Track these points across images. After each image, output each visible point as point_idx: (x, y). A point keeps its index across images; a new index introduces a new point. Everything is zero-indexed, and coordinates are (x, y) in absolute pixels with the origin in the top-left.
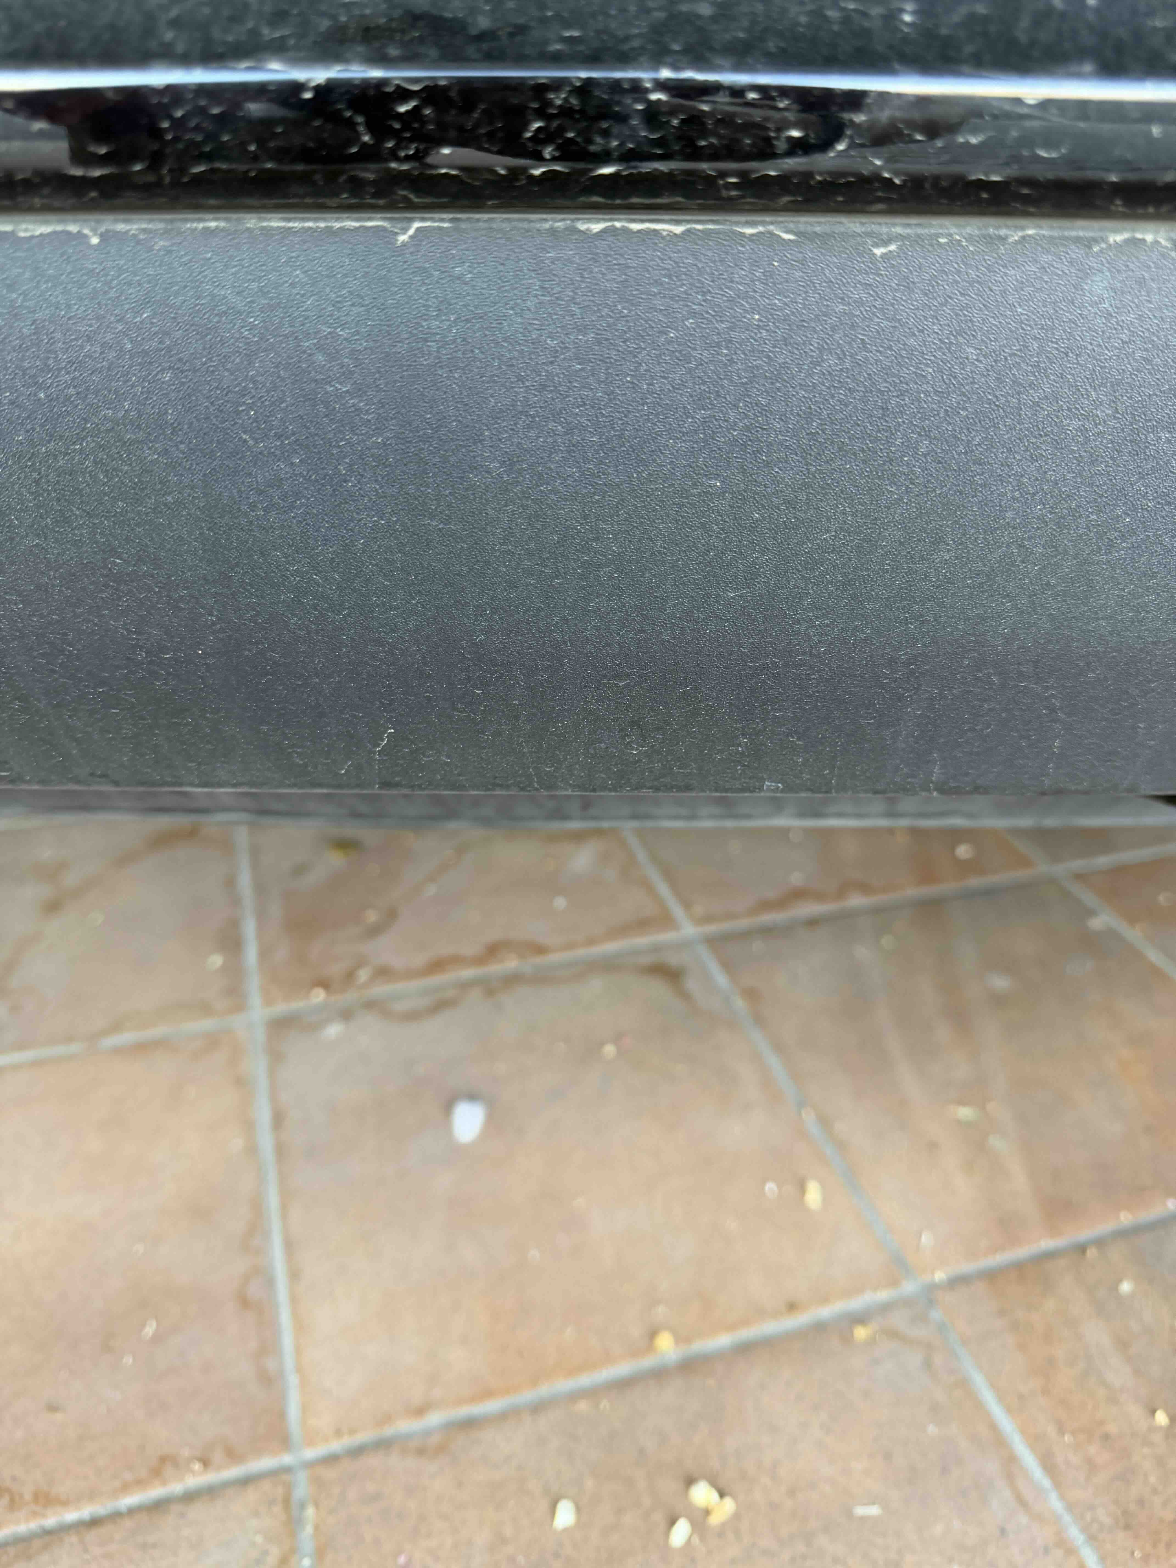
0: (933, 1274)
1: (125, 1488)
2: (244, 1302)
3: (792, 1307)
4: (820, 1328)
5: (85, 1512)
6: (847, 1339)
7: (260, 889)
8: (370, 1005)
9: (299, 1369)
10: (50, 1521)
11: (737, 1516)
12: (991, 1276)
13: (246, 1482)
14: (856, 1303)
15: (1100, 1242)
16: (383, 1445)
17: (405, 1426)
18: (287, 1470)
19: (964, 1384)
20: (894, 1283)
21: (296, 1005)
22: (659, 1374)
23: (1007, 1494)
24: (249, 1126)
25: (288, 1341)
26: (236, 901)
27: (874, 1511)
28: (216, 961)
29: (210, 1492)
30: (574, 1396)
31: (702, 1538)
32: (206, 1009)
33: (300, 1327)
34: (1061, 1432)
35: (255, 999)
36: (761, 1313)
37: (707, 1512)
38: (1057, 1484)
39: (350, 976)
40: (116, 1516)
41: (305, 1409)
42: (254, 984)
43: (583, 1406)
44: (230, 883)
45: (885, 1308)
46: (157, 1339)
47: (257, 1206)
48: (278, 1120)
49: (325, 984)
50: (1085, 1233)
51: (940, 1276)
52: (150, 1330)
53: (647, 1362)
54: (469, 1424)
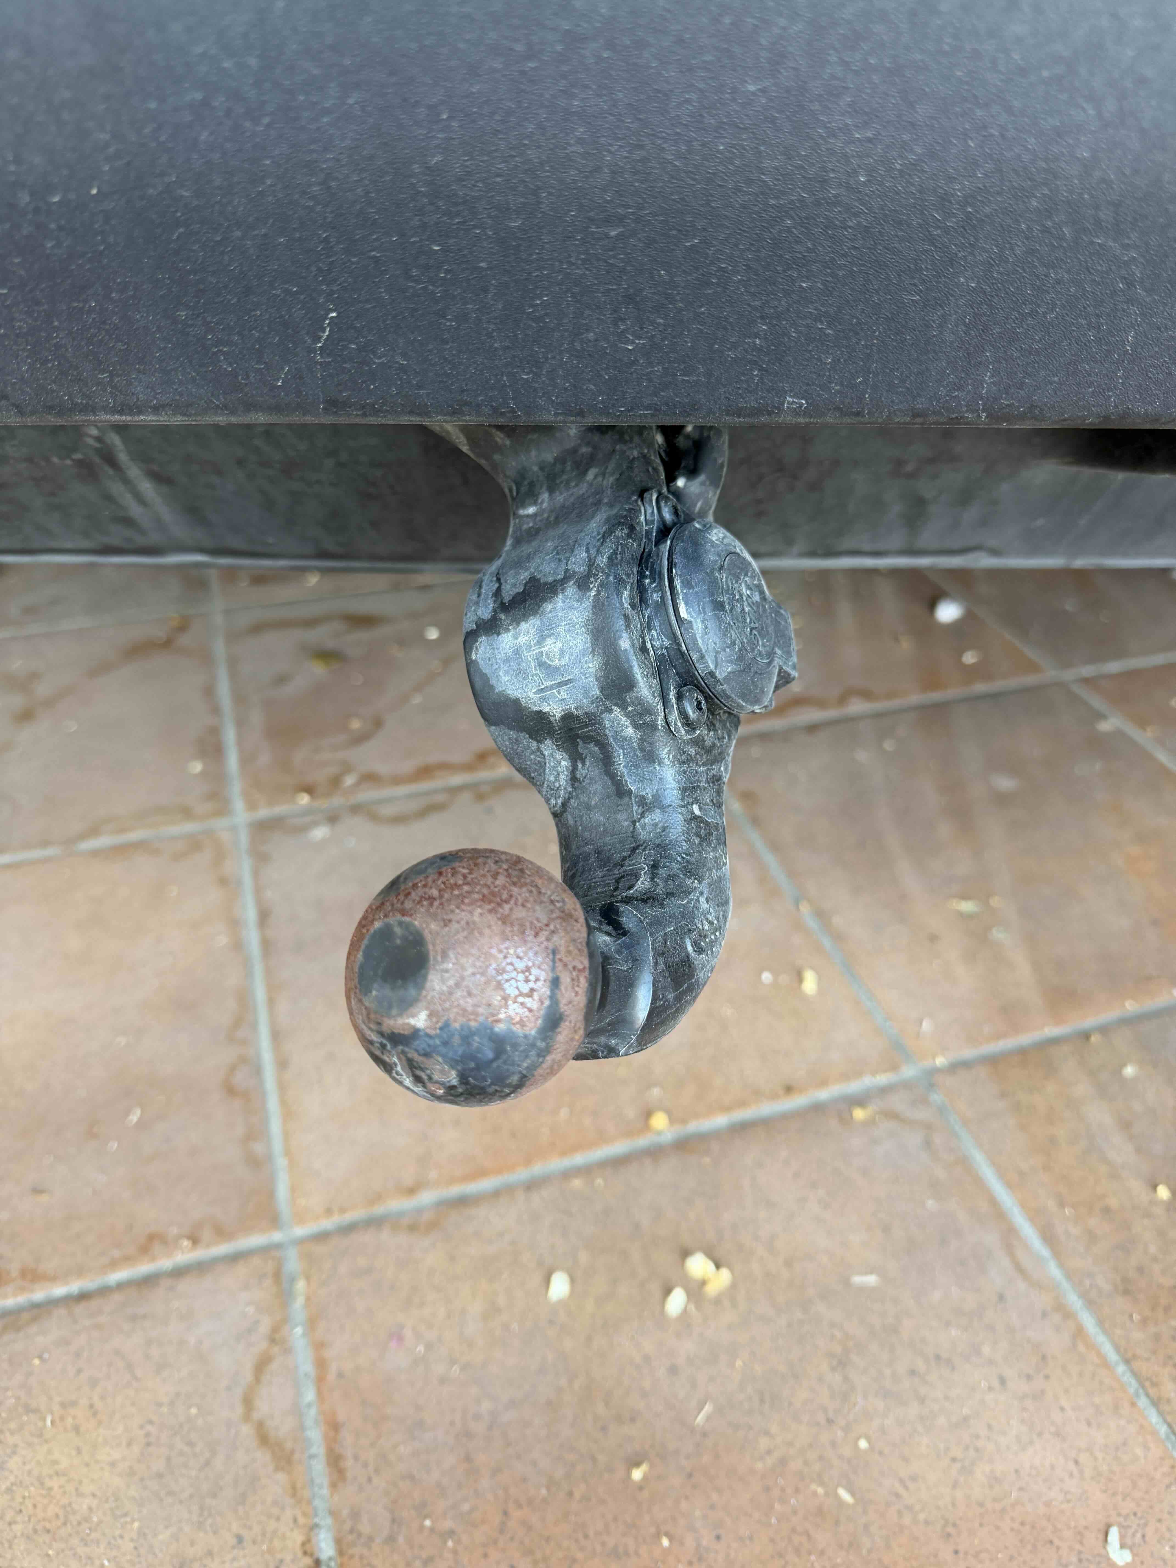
0: (934, 1058)
1: (114, 1265)
2: (230, 1090)
3: (789, 1089)
4: (818, 1108)
5: (74, 1287)
6: (845, 1120)
7: (240, 698)
8: (356, 809)
9: (288, 1153)
10: (39, 1295)
11: (734, 1286)
12: (993, 1061)
13: (235, 1258)
14: (854, 1087)
15: (1104, 1030)
16: (375, 1223)
17: (396, 1204)
18: (278, 1246)
19: (964, 1162)
20: (894, 1067)
21: (281, 809)
22: (655, 1153)
23: (1006, 1263)
24: (235, 924)
25: (276, 1126)
26: (216, 710)
27: (871, 1280)
28: (197, 767)
29: (200, 1268)
30: (567, 1175)
31: (698, 1306)
32: (187, 813)
33: (288, 1114)
34: (1062, 1205)
35: (238, 804)
36: (757, 1094)
37: (703, 1283)
38: (1057, 1254)
39: (335, 782)
40: (104, 1291)
41: (293, 1189)
42: (236, 788)
43: (577, 1183)
44: (209, 692)
45: (884, 1091)
46: (141, 1125)
47: (244, 998)
48: (264, 917)
49: (309, 790)
50: (1089, 1022)
51: (940, 1061)
52: (134, 1117)
53: (642, 1142)
54: (462, 1202)
